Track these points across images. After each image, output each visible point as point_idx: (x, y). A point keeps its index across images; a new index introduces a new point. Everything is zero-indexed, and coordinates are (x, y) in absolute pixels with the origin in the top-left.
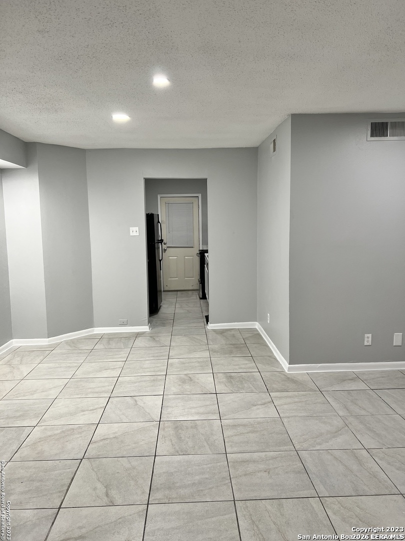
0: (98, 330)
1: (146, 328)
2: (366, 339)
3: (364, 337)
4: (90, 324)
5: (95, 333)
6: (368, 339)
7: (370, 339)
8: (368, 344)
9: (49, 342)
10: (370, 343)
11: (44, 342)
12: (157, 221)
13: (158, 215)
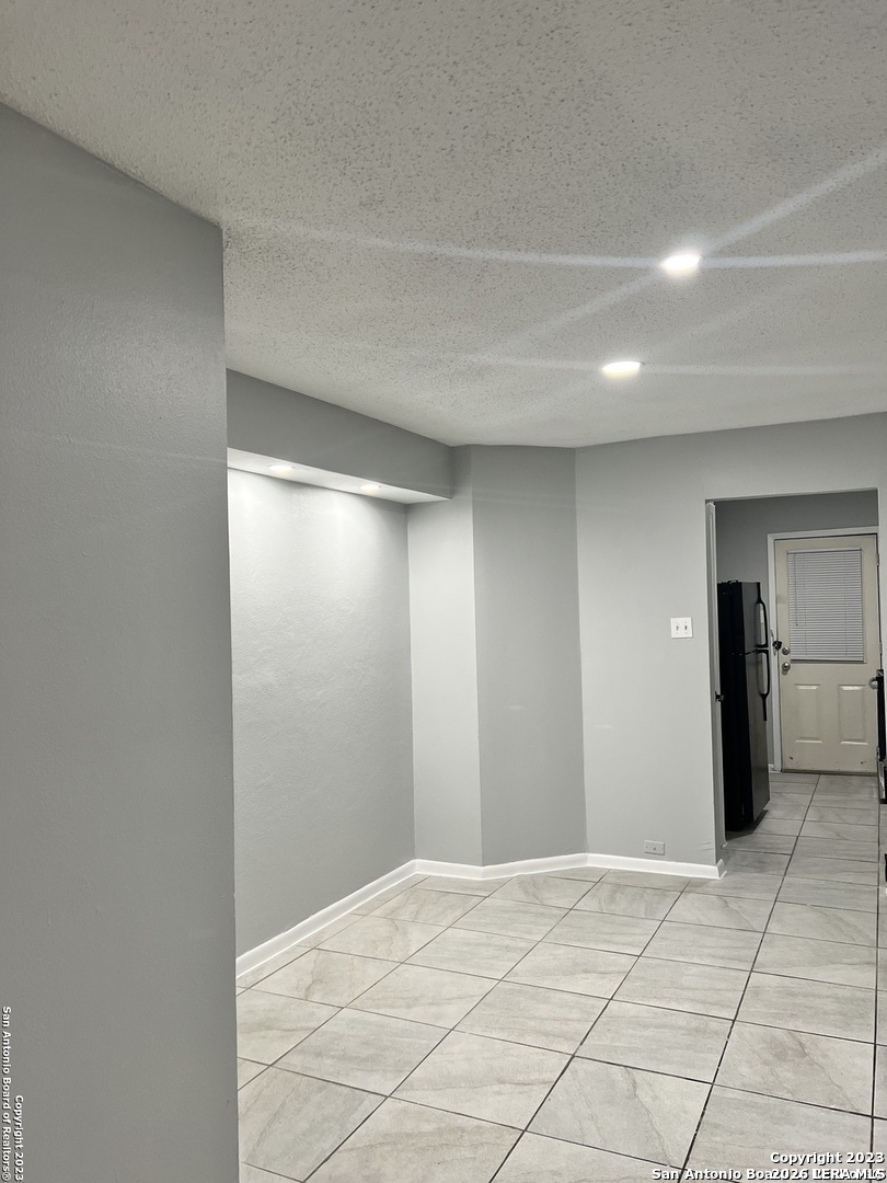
0: (596, 861)
4: (577, 844)
5: (589, 865)
9: (484, 874)
11: (474, 873)
12: (756, 599)
13: (758, 584)
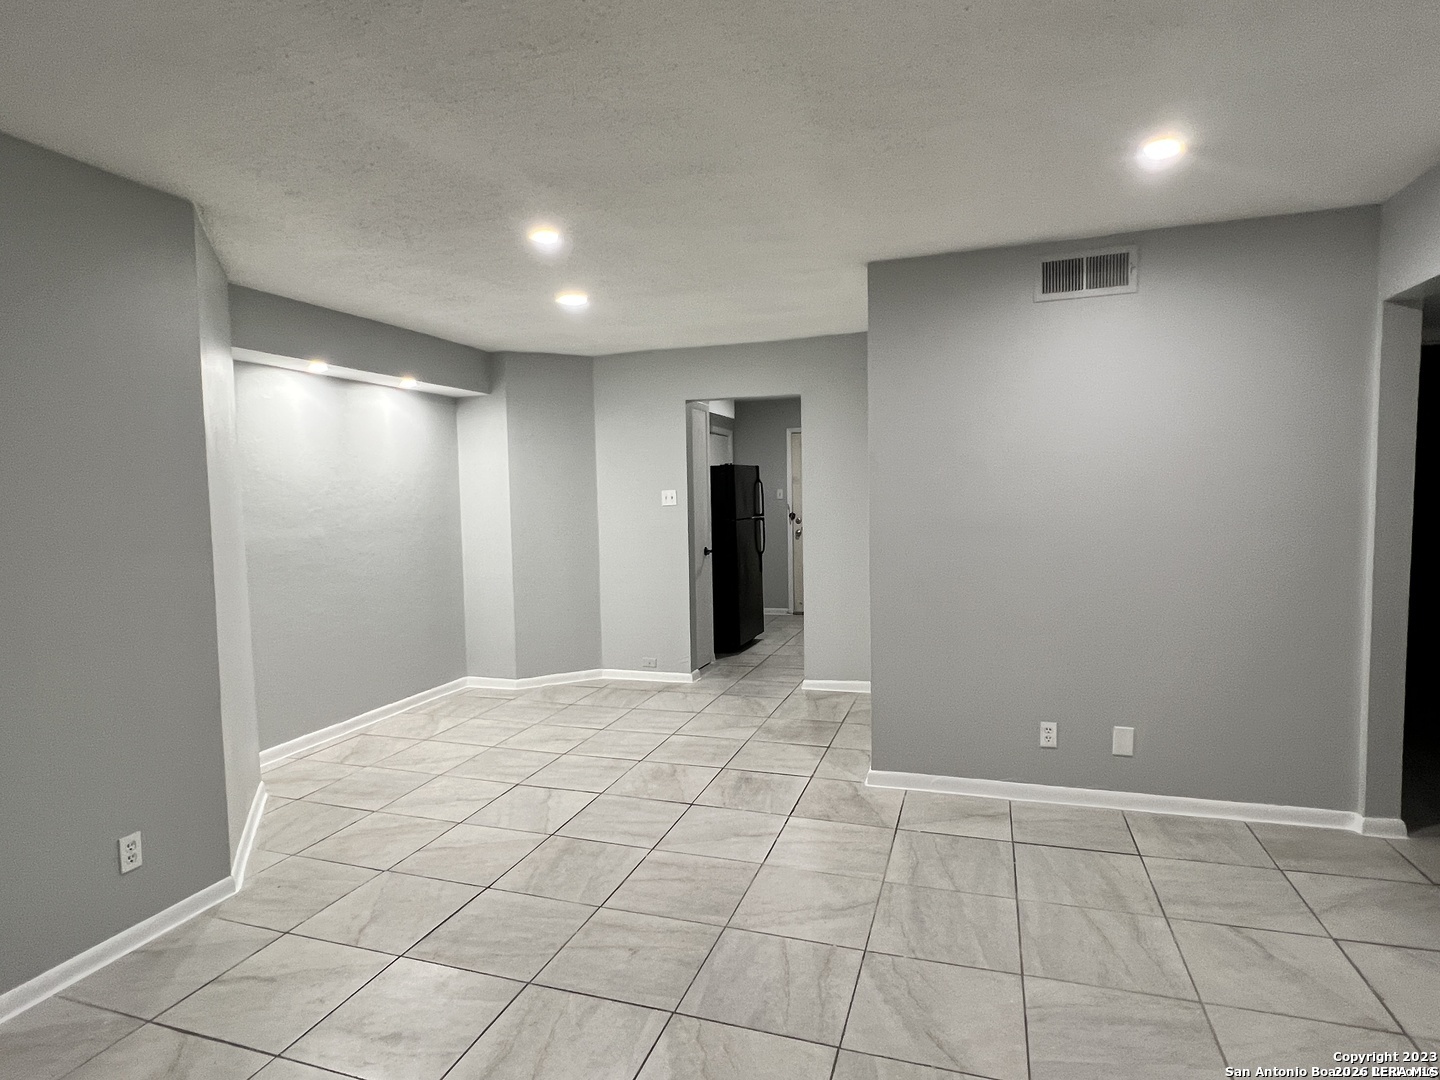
0: (608, 674)
1: (686, 678)
2: (1043, 734)
3: (1039, 728)
4: (594, 662)
5: (603, 677)
6: (1048, 734)
7: (1054, 734)
8: (1049, 744)
9: (518, 685)
10: (1053, 743)
11: (510, 685)
12: (755, 479)
13: (757, 467)
